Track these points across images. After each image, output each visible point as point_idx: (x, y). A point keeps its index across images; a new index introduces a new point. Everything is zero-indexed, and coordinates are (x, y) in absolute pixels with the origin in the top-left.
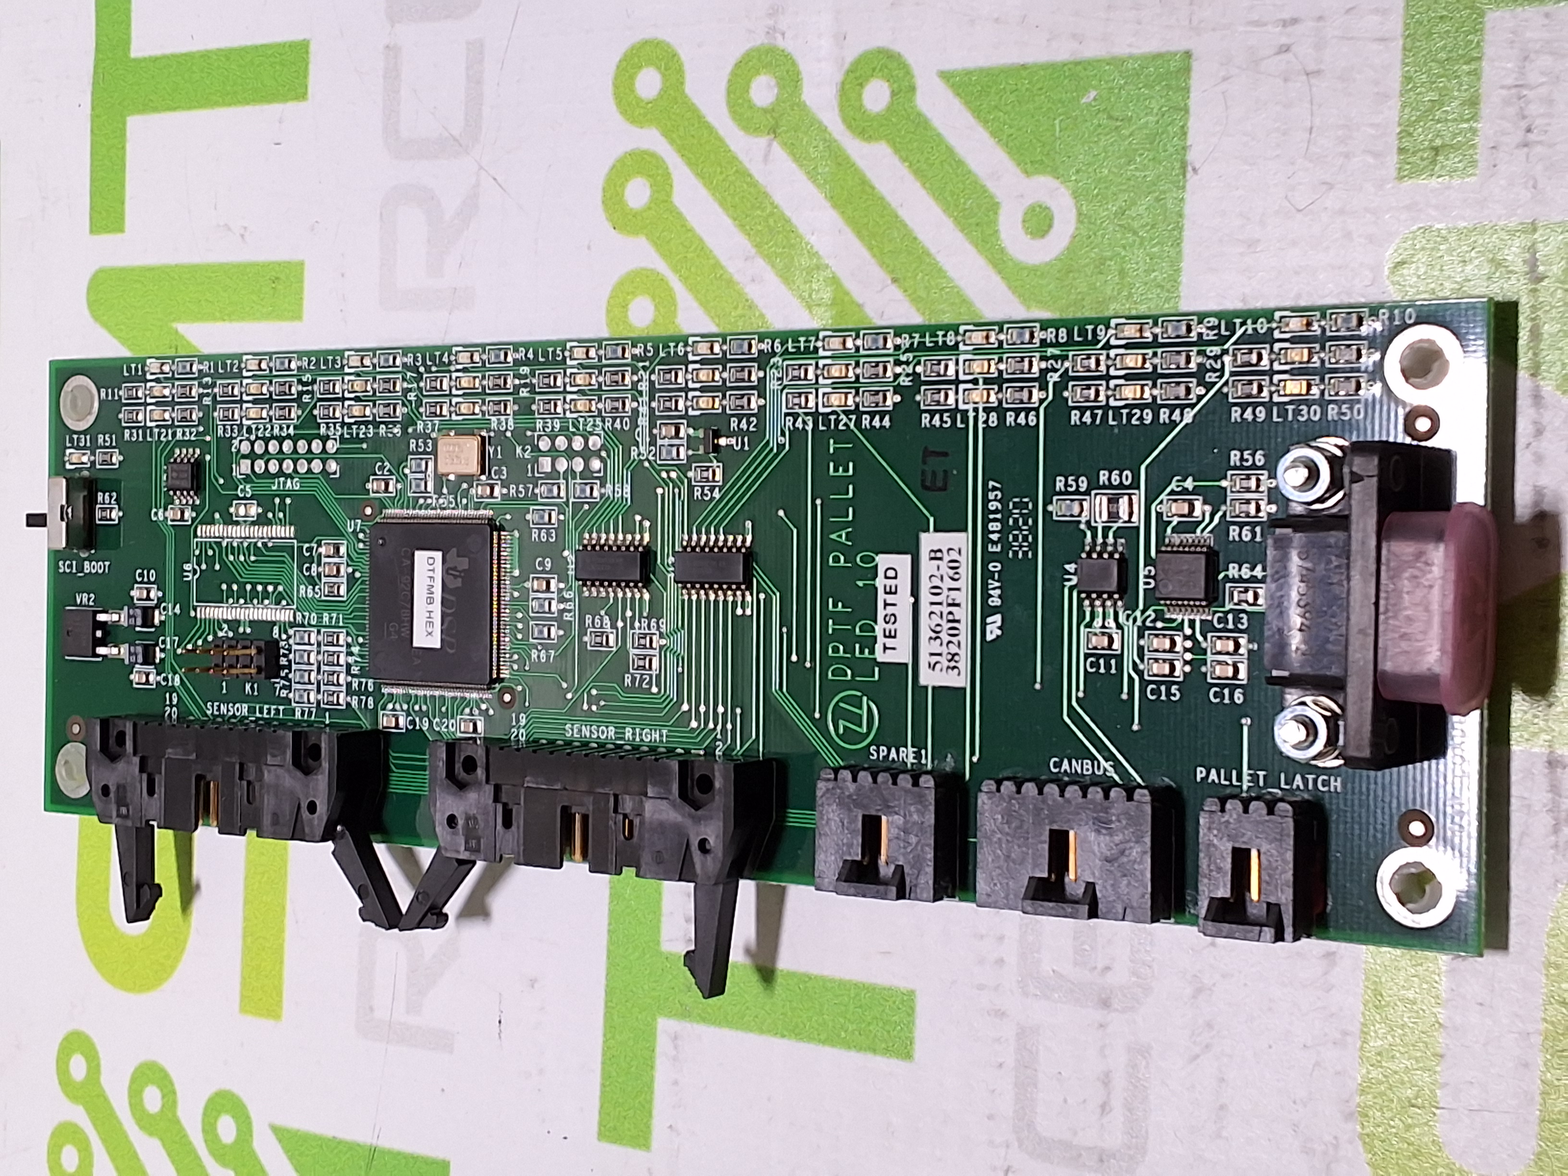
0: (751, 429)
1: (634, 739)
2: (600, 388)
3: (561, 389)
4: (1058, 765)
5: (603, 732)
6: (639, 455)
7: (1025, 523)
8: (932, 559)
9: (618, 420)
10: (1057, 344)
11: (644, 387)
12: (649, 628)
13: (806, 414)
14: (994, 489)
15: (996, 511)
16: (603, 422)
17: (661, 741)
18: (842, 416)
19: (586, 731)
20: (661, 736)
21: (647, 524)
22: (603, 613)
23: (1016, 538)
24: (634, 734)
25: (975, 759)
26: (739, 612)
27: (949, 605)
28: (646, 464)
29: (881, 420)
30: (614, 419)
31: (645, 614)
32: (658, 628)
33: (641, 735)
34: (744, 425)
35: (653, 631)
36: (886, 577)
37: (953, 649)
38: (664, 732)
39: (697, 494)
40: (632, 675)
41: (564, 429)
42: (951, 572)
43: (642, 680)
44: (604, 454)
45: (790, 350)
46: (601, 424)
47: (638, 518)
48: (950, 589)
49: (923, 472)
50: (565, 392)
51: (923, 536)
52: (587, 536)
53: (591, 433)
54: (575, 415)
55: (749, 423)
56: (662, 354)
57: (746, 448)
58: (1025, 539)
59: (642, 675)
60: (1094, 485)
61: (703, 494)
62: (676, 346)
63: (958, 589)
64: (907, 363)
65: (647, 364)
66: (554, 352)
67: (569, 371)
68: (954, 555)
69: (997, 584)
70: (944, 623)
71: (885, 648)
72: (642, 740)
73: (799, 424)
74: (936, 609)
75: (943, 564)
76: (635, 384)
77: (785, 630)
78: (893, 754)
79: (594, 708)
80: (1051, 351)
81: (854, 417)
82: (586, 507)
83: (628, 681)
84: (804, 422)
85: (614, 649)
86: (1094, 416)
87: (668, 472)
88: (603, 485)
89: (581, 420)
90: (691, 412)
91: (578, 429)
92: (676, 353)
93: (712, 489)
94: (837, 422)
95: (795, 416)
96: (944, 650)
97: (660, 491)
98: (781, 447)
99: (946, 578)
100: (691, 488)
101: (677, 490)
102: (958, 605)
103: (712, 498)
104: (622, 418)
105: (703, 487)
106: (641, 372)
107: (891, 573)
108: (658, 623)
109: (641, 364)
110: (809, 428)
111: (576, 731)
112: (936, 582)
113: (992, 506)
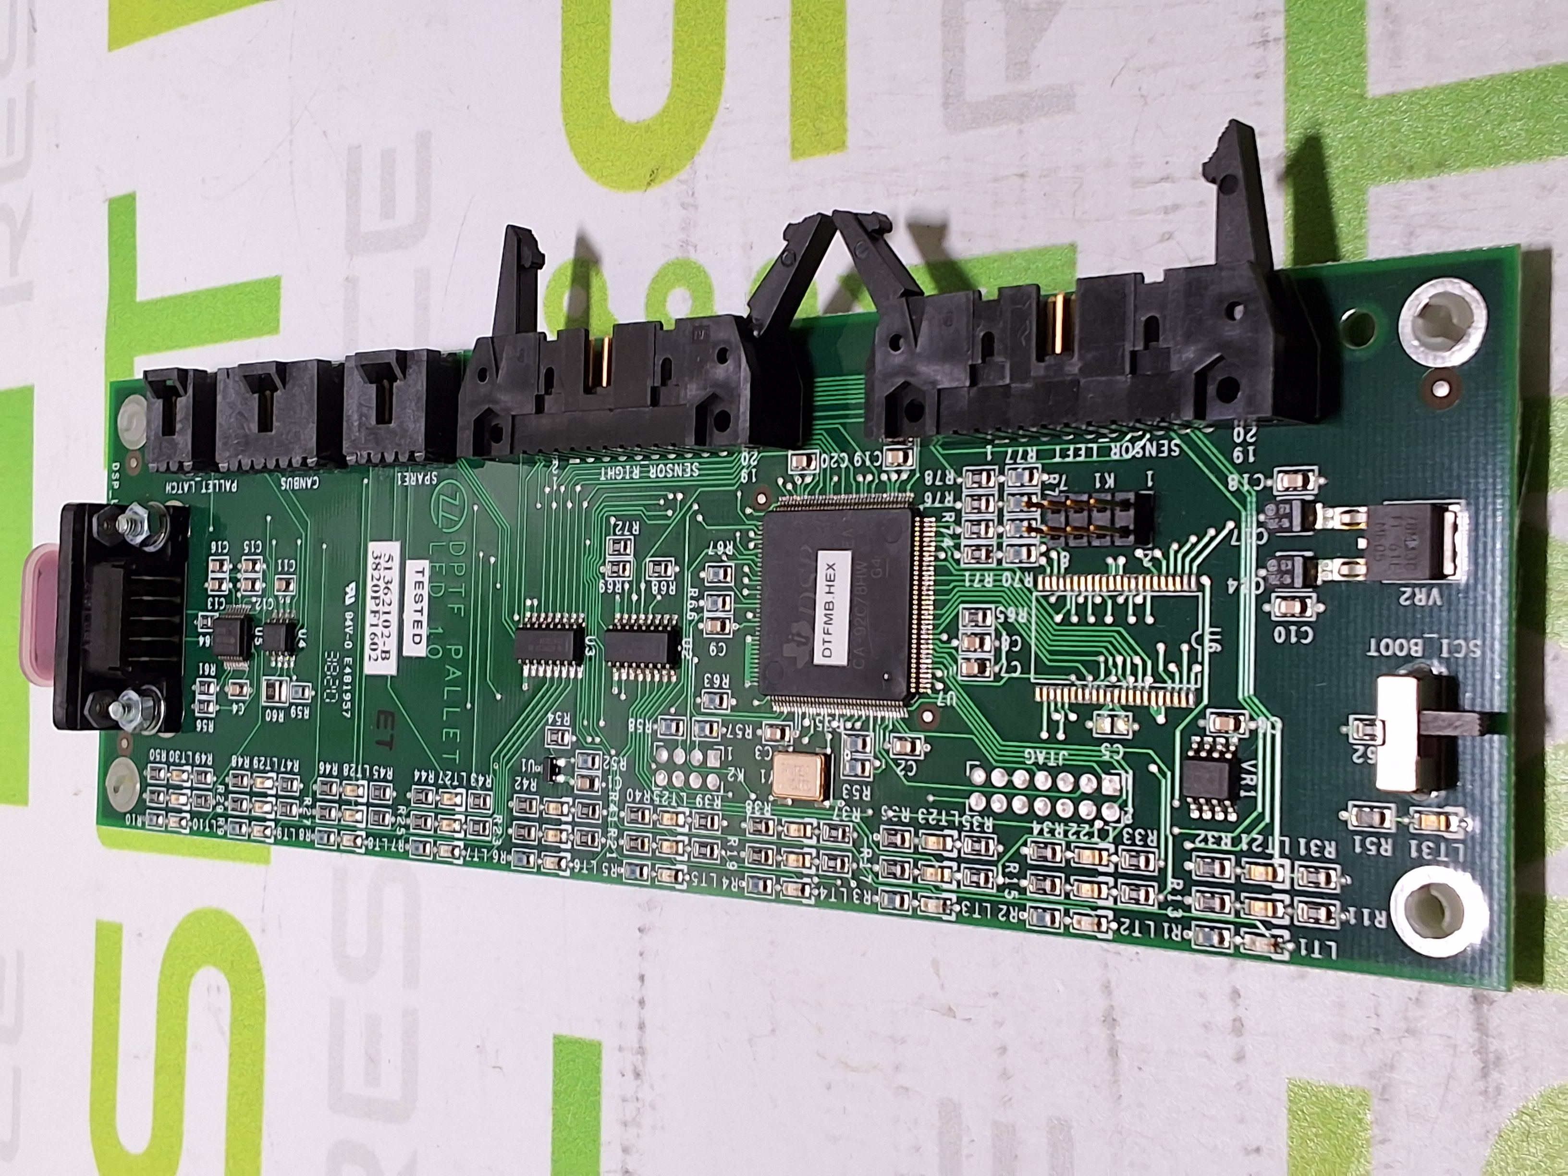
0: (519, 779)
1: (631, 467)
2: (655, 835)
3: (693, 839)
4: (314, 483)
5: (661, 471)
6: (619, 762)
7: (328, 681)
8: (388, 652)
9: (638, 799)
10: (305, 827)
11: (613, 832)
12: (614, 582)
13: (475, 788)
14: (346, 711)
15: (347, 691)
16: (652, 799)
17: (606, 468)
18: (448, 783)
19: (678, 470)
20: (606, 473)
21: (615, 691)
22: (659, 597)
23: (335, 668)
24: (631, 472)
25: (366, 481)
26: (536, 602)
27: (377, 612)
28: (613, 752)
29: (420, 777)
30: (641, 801)
31: (618, 597)
32: (606, 584)
33: (625, 473)
34: (526, 783)
35: (610, 580)
36: (420, 635)
37: (376, 574)
38: (603, 478)
39: (567, 718)
40: (632, 534)
41: (692, 796)
42: (376, 640)
43: (623, 529)
44: (654, 766)
45: (485, 851)
46: (655, 798)
47: (623, 697)
48: (377, 625)
49: (393, 729)
50: (690, 836)
51: (394, 672)
52: (674, 679)
53: (665, 788)
54: (680, 809)
55: (521, 784)
56: (594, 862)
57: (524, 760)
58: (329, 669)
59: (622, 535)
60: (287, 711)
61: (562, 717)
62: (581, 869)
63: (372, 625)
64: (401, 826)
65: (608, 855)
66: (700, 881)
67: (685, 858)
68: (374, 655)
69: (347, 630)
70: (382, 596)
71: (422, 572)
72: (624, 467)
73: (481, 779)
74: (387, 608)
75: (381, 647)
76: (620, 836)
77: (498, 586)
78: (420, 478)
79: (671, 496)
80: (308, 823)
81: (440, 782)
82: (673, 710)
83: (636, 527)
84: (477, 781)
85: (648, 559)
86: (286, 766)
87: (593, 742)
88: (654, 732)
89: (674, 804)
90: (570, 800)
91: (678, 795)
92: (582, 863)
93: (554, 723)
94: (452, 779)
95: (484, 787)
96: (383, 573)
97: (602, 723)
98: (497, 759)
99: (380, 635)
100: (573, 724)
101: (585, 723)
102: (373, 612)
103: (554, 713)
104: (634, 801)
105: (562, 725)
106: (614, 847)
107: (417, 639)
108: (607, 588)
109: (614, 855)
110: (474, 775)
111: (689, 470)
112: (386, 632)
113: (348, 697)
